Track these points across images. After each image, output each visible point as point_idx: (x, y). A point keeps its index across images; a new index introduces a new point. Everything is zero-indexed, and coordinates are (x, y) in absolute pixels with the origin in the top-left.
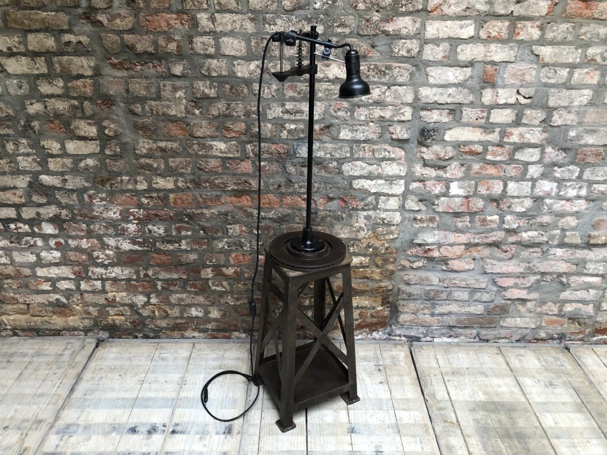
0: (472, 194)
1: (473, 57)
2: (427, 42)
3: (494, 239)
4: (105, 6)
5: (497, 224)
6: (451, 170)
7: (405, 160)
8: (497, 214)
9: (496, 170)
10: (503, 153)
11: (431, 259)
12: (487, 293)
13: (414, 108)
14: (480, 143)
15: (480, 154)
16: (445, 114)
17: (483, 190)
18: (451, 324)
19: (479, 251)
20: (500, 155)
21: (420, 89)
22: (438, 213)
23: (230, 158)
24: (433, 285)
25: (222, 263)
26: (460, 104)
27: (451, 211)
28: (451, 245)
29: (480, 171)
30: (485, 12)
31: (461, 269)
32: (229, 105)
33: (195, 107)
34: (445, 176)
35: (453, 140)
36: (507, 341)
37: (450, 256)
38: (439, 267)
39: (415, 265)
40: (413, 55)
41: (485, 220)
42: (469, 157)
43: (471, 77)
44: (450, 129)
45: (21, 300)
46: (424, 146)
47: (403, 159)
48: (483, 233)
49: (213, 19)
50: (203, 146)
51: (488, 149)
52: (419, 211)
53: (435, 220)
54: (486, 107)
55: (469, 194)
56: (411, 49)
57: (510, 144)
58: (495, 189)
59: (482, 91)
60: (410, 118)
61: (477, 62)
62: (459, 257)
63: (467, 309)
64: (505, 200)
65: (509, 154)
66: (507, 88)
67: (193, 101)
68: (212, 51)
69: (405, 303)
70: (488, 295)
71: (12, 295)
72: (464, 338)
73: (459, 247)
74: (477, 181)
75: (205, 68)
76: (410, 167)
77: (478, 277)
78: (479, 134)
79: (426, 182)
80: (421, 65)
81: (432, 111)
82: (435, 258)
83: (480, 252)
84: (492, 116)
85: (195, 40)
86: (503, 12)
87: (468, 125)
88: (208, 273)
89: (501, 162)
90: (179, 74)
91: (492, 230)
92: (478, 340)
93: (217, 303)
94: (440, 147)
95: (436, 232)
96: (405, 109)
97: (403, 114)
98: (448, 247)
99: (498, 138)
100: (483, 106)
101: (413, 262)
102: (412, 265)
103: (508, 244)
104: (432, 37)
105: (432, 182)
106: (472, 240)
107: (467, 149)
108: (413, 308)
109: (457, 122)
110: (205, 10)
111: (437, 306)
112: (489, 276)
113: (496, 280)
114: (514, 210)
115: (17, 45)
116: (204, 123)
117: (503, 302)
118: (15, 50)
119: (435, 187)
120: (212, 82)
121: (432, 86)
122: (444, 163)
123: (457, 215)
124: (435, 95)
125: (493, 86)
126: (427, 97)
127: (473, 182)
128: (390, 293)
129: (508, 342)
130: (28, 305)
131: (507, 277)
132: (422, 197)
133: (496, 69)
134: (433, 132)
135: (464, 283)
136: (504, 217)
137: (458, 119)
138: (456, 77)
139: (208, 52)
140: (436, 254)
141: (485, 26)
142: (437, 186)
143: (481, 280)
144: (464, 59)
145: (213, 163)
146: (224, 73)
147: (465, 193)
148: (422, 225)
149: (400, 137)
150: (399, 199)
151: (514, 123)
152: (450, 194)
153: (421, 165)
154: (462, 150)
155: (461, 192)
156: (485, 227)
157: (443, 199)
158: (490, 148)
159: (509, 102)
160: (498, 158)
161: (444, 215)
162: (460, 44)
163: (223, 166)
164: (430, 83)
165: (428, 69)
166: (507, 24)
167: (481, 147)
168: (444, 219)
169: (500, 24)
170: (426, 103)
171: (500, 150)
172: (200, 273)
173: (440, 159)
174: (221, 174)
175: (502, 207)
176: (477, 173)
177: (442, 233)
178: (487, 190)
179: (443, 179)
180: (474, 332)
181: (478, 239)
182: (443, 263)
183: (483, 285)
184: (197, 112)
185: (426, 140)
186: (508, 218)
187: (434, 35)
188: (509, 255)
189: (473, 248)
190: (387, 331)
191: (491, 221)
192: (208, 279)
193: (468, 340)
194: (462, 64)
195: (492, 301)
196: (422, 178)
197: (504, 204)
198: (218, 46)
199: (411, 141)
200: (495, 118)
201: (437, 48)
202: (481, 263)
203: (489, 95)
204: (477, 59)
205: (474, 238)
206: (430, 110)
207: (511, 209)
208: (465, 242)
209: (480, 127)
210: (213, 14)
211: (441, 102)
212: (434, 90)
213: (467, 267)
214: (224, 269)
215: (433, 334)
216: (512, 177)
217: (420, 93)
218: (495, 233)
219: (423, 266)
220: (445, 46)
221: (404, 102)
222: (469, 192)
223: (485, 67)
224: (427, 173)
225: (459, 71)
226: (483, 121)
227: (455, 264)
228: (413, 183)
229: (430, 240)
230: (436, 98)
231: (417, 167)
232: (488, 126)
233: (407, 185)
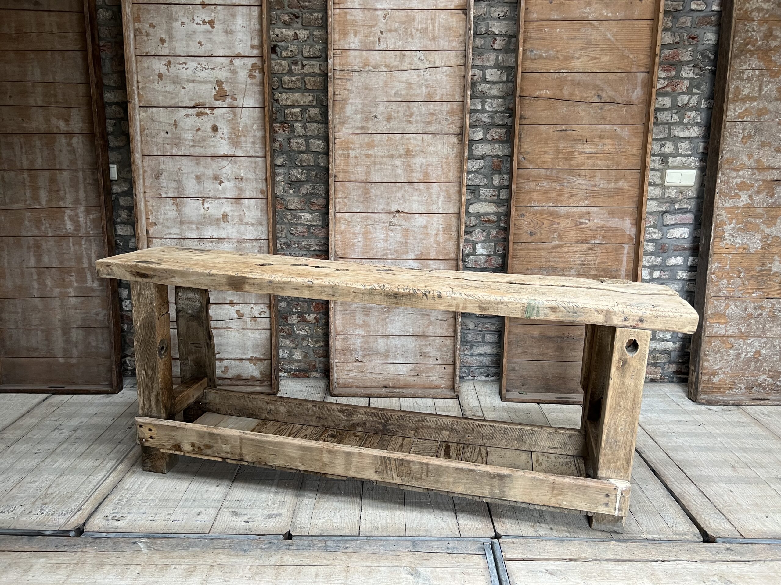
23: (314, 225)
25: (306, 310)
32: (314, 186)
33: (290, 188)
43: (484, 166)
49: (304, 127)
50: (294, 216)
54: (496, 187)
67: (289, 184)
68: (303, 148)
75: (298, 160)
85: (292, 141)
87: (485, 201)
88: (294, 319)
90: (280, 164)
93: (300, 346)
110: (300, 121)
116: (296, 199)
120: (303, 170)
139: (301, 149)
145: (301, 229)
146: (311, 164)
163: (309, 231)
172: (287, 319)
174: (307, 238)
184: (291, 191)
192: (294, 324)
194: (476, 157)
198: (307, 145)
209: (494, 202)
210: (305, 124)
214: (306, 316)
226: (496, 198)
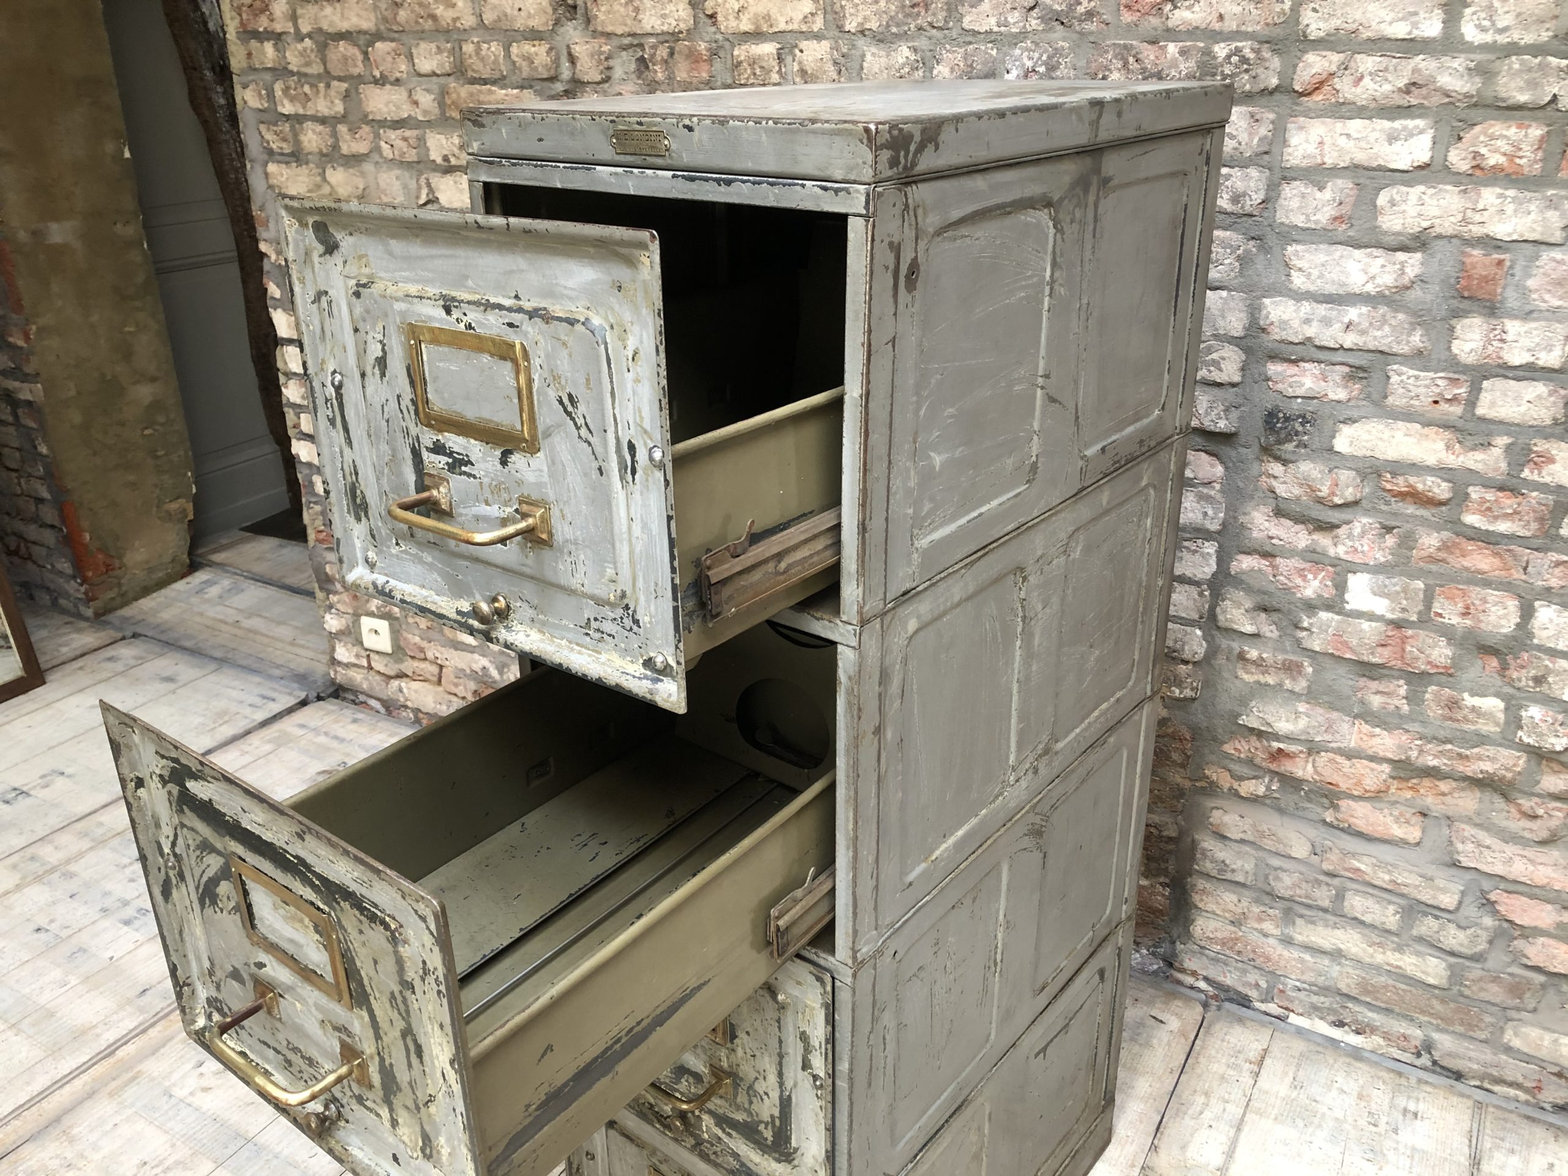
0: (1414, 618)
1: (1425, 224)
2: (1288, 175)
3: (1488, 767)
4: (598, 78)
5: (1497, 724)
6: (1350, 536)
7: (1221, 491)
8: (1497, 695)
9: (1496, 562)
10: (1518, 513)
11: (1291, 782)
12: (1459, 927)
13: (1248, 351)
14: (1443, 472)
15: (1442, 503)
16: (1338, 378)
17: (1450, 613)
18: (1343, 986)
19: (1444, 794)
20: (1506, 516)
21: (1267, 301)
22: (1312, 654)
24: (1290, 857)
26: (1381, 352)
27: (1348, 656)
28: (1350, 755)
29: (1442, 555)
30: (1467, 96)
31: (1379, 831)
34: (1332, 552)
35: (1360, 453)
36: (1522, 1096)
37: (1344, 786)
38: (1315, 810)
39: (1248, 788)
40: (1248, 209)
41: (1453, 704)
42: (1410, 509)
44: (1350, 421)
45: (430, 655)
46: (1277, 459)
47: (1218, 486)
48: (1450, 742)
51: (1467, 495)
52: (1256, 636)
53: (1300, 673)
55: (1405, 615)
56: (1244, 194)
57: (1543, 488)
58: (1492, 618)
59: (1454, 322)
60: (1237, 378)
61: (1439, 237)
62: (1376, 797)
63: (1393, 958)
64: (1525, 656)
65: (1541, 520)
66: (1536, 320)
69: (1208, 886)
70: (1461, 935)
71: (417, 639)
72: (1381, 1041)
73: (1373, 765)
74: (1431, 582)
76: (1233, 510)
77: (1431, 871)
78: (1441, 445)
79: (1278, 560)
80: (1271, 240)
81: (1302, 364)
82: (1301, 781)
83: (1448, 799)
84: (1485, 398)
86: (1523, 98)
89: (1512, 538)
91: (1482, 740)
92: (1429, 1064)
94: (1320, 467)
95: (1302, 707)
96: (1222, 353)
97: (1216, 364)
98: (1339, 759)
99: (1503, 465)
100: (1454, 367)
101: (1241, 779)
102: (1236, 785)
103: (1539, 795)
104: (1305, 163)
105: (1295, 563)
106: (1414, 754)
107: (1400, 484)
108: (1231, 907)
109: (1375, 403)
111: (1299, 921)
112: (1468, 876)
113: (1493, 897)
114: (1557, 694)
115: (456, 151)
117: (1516, 970)
118: (453, 161)
119: (1304, 578)
121: (1300, 296)
122: (1334, 516)
123: (1368, 670)
124: (1307, 321)
125: (1492, 309)
126: (1284, 324)
127: (1420, 584)
128: (1171, 847)
129: (1527, 1103)
130: (441, 667)
131: (1532, 897)
132: (1266, 600)
133: (1500, 263)
134: (1302, 424)
135: (1387, 877)
136: (1520, 707)
137: (1375, 396)
138: (1373, 278)
140: (1303, 769)
141: (1468, 137)
142: (1310, 576)
143: (1441, 883)
144: (1398, 228)
147: (1393, 610)
148: (1262, 679)
149: (1208, 425)
150: (1201, 594)
151: (1559, 430)
152: (1348, 607)
153: (1268, 510)
154: (1388, 486)
155: (1381, 606)
156: (1455, 725)
157: (1324, 615)
158: (1475, 493)
159: (1541, 363)
160: (1503, 527)
161: (1328, 663)
162: (1387, 186)
164: (1292, 286)
165: (1290, 249)
166: (1536, 132)
167: (1445, 485)
168: (1329, 676)
169: (1513, 131)
170: (1282, 341)
171: (1509, 503)
173: (1320, 501)
175: (1515, 675)
176: (1431, 559)
177: (1320, 715)
178: (1465, 614)
179: (1327, 561)
180: (1417, 1034)
181: (1436, 756)
182: (1325, 800)
183: (1448, 900)
185: (1280, 442)
186: (1534, 712)
187: (1309, 156)
188: (1539, 830)
189: (1427, 782)
190: (1161, 950)
191: (1473, 709)
193: (1396, 1053)
195: (1477, 958)
196: (1268, 548)
197: (1523, 667)
199: (1242, 440)
200: (1493, 404)
201: (1318, 195)
202: (1446, 831)
203: (1477, 337)
204: (1438, 230)
205: (1421, 752)
206: (1295, 362)
207: (1545, 688)
208: (1390, 755)
211: (1323, 343)
212: (1306, 307)
213: (1398, 831)
215: (1290, 1000)
216: (1549, 589)
217: (1264, 312)
218: (1491, 750)
219: (1265, 797)
220: (1338, 188)
221: (1222, 332)
222: (1404, 610)
223: (1463, 253)
224: (1283, 536)
225: (1380, 261)
227: (1361, 814)
228: (1240, 557)
229: (1283, 726)
230: (1310, 331)
231: (1255, 514)
232: (1470, 426)
233: (1223, 559)
